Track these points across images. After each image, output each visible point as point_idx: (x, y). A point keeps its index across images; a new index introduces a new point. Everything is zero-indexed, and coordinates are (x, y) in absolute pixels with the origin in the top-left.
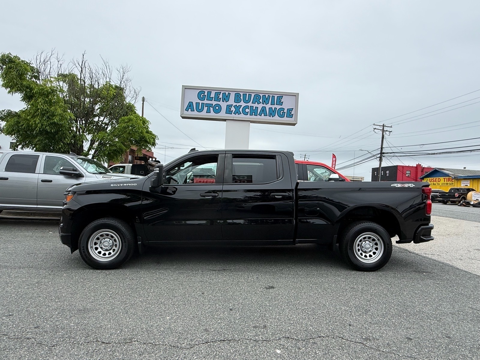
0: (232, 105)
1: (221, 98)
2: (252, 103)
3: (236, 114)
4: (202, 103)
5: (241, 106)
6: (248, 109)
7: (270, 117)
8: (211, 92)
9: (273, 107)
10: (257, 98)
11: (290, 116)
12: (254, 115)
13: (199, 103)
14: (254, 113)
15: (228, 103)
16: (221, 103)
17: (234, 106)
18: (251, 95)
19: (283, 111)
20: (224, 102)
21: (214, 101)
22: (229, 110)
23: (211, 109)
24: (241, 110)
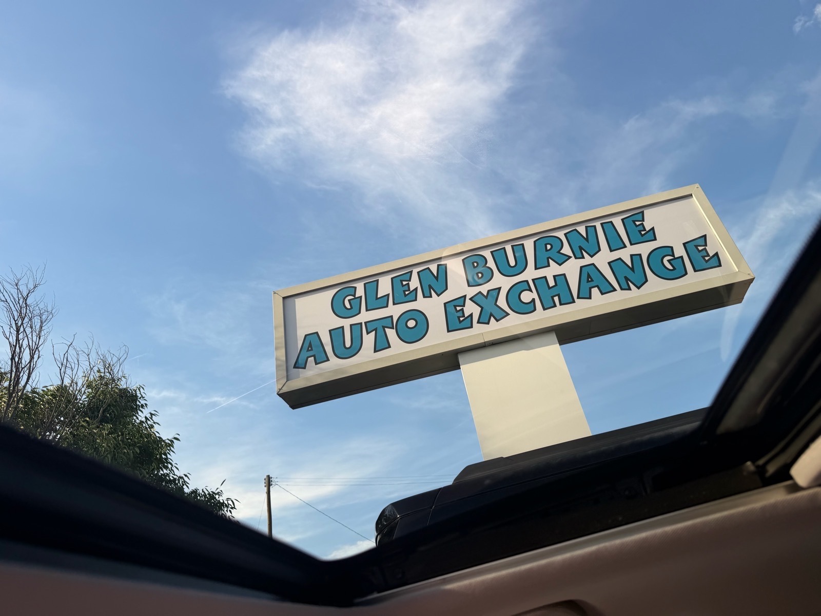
0: (465, 297)
1: (417, 288)
2: (536, 269)
3: (488, 323)
4: (351, 325)
5: (499, 289)
6: (530, 290)
7: (629, 289)
8: (377, 281)
9: (625, 255)
10: (549, 247)
11: (708, 265)
12: (561, 304)
13: (343, 327)
14: (559, 295)
15: (448, 296)
16: (421, 304)
17: (471, 299)
18: (523, 245)
19: (671, 258)
20: (431, 296)
21: (394, 304)
22: (459, 318)
23: (391, 333)
24: (502, 302)
